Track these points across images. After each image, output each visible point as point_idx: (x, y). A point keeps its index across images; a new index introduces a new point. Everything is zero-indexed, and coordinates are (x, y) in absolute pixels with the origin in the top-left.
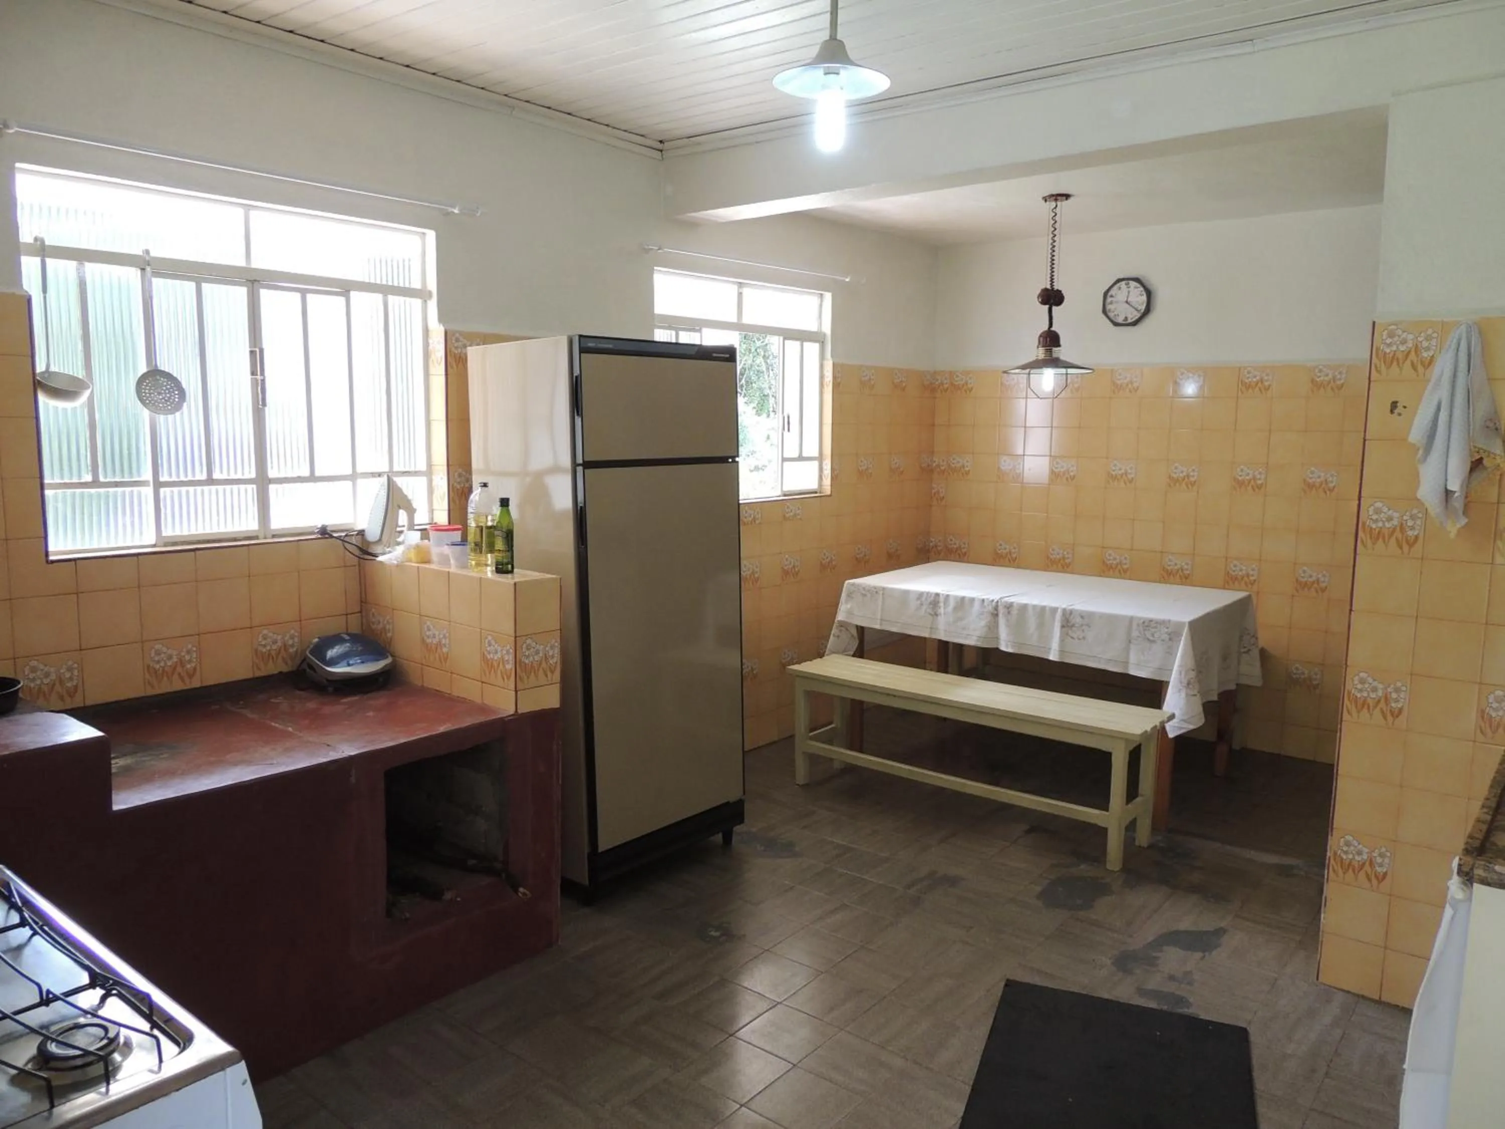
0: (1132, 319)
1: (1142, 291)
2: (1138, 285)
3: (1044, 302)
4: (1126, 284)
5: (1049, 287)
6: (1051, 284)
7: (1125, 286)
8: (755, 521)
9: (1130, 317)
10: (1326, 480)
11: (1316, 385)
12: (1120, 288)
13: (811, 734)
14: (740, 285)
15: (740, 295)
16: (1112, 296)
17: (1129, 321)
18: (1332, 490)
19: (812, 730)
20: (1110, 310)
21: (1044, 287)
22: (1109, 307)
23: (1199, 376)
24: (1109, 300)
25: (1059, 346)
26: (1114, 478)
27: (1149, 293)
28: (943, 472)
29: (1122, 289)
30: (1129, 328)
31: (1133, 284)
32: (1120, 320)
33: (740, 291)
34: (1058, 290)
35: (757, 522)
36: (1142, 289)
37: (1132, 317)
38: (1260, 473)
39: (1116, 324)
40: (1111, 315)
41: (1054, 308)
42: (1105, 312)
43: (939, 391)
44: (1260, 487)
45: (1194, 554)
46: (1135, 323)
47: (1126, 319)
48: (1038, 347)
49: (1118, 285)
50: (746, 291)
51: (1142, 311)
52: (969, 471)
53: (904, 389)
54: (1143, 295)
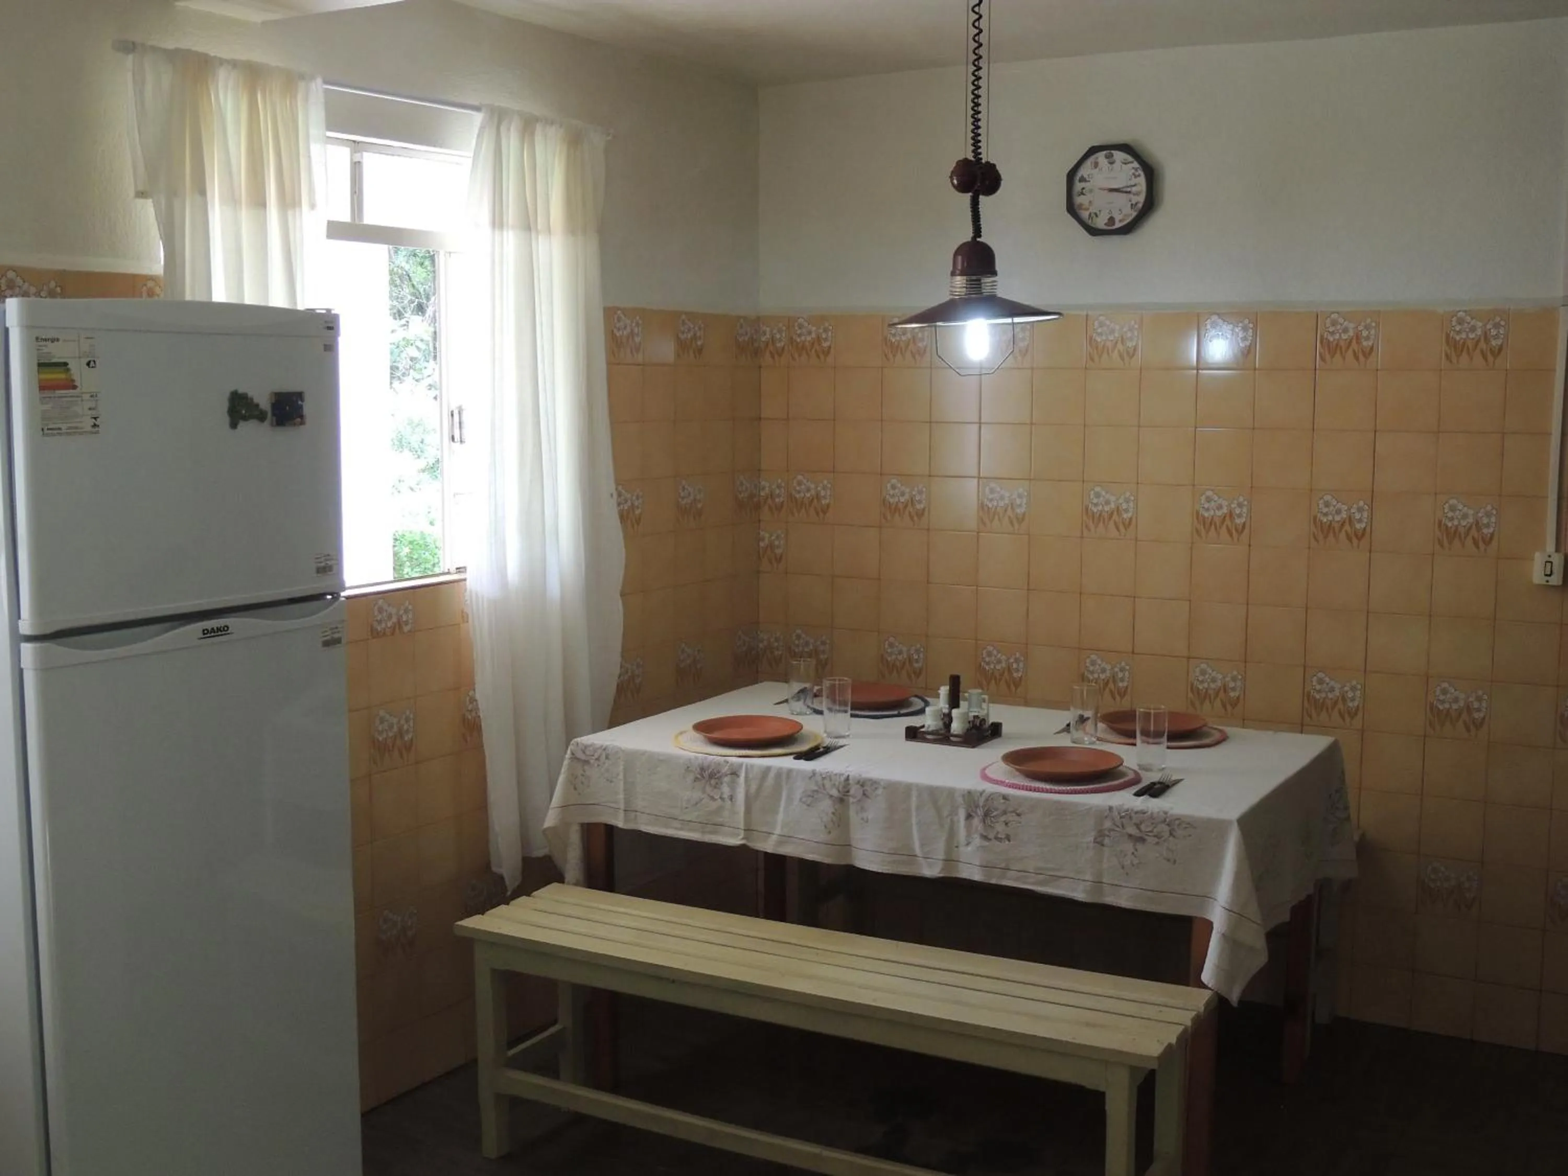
0: (1120, 221)
1: (1136, 170)
2: (1130, 158)
3: (962, 188)
4: (1107, 157)
5: (970, 157)
6: (973, 151)
7: (1106, 161)
8: (400, 628)
9: (1118, 217)
10: (1477, 523)
11: (1456, 348)
12: (1096, 165)
13: (512, 1052)
14: (356, 147)
15: (356, 168)
16: (1083, 180)
17: (1118, 225)
18: (1488, 541)
19: (511, 1044)
20: (1081, 205)
21: (961, 157)
22: (1078, 200)
23: (1245, 329)
24: (1078, 186)
25: (994, 273)
26: (1098, 519)
27: (1151, 172)
28: (780, 507)
29: (1100, 166)
30: (1116, 239)
31: (1119, 155)
32: (1100, 223)
33: (357, 157)
34: (988, 163)
35: (406, 629)
36: (1136, 164)
37: (1121, 217)
38: (1360, 510)
39: (1094, 232)
40: (1085, 215)
41: (982, 198)
42: (1072, 209)
43: (768, 354)
44: (1360, 536)
45: (1245, 662)
46: (1128, 229)
47: (1111, 220)
48: (953, 274)
49: (1092, 159)
50: (369, 160)
51: (1140, 205)
52: (828, 506)
53: (700, 351)
54: (1139, 176)
